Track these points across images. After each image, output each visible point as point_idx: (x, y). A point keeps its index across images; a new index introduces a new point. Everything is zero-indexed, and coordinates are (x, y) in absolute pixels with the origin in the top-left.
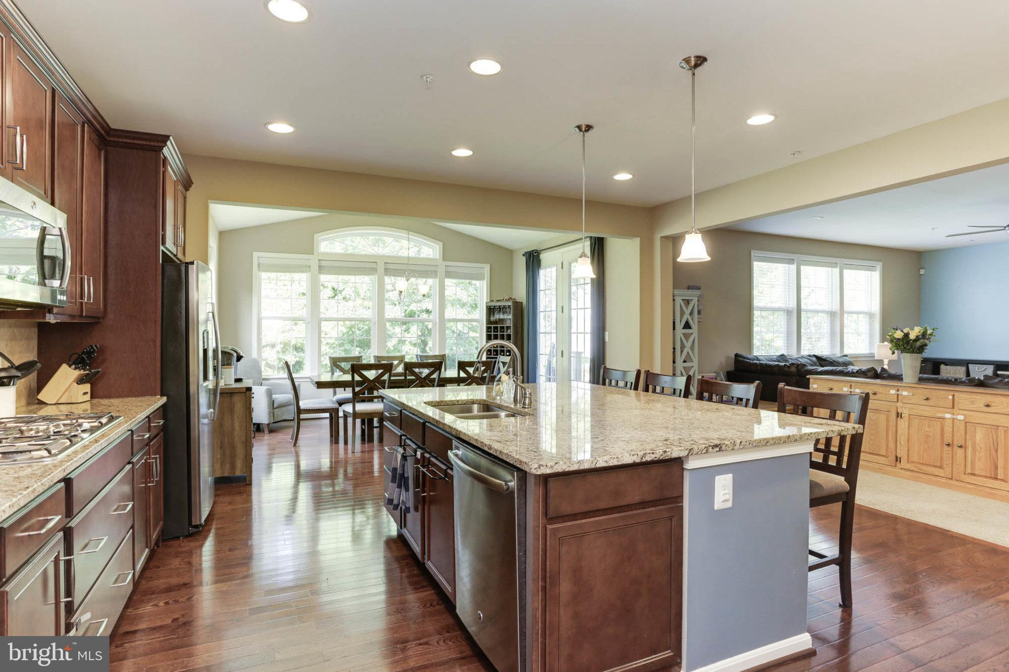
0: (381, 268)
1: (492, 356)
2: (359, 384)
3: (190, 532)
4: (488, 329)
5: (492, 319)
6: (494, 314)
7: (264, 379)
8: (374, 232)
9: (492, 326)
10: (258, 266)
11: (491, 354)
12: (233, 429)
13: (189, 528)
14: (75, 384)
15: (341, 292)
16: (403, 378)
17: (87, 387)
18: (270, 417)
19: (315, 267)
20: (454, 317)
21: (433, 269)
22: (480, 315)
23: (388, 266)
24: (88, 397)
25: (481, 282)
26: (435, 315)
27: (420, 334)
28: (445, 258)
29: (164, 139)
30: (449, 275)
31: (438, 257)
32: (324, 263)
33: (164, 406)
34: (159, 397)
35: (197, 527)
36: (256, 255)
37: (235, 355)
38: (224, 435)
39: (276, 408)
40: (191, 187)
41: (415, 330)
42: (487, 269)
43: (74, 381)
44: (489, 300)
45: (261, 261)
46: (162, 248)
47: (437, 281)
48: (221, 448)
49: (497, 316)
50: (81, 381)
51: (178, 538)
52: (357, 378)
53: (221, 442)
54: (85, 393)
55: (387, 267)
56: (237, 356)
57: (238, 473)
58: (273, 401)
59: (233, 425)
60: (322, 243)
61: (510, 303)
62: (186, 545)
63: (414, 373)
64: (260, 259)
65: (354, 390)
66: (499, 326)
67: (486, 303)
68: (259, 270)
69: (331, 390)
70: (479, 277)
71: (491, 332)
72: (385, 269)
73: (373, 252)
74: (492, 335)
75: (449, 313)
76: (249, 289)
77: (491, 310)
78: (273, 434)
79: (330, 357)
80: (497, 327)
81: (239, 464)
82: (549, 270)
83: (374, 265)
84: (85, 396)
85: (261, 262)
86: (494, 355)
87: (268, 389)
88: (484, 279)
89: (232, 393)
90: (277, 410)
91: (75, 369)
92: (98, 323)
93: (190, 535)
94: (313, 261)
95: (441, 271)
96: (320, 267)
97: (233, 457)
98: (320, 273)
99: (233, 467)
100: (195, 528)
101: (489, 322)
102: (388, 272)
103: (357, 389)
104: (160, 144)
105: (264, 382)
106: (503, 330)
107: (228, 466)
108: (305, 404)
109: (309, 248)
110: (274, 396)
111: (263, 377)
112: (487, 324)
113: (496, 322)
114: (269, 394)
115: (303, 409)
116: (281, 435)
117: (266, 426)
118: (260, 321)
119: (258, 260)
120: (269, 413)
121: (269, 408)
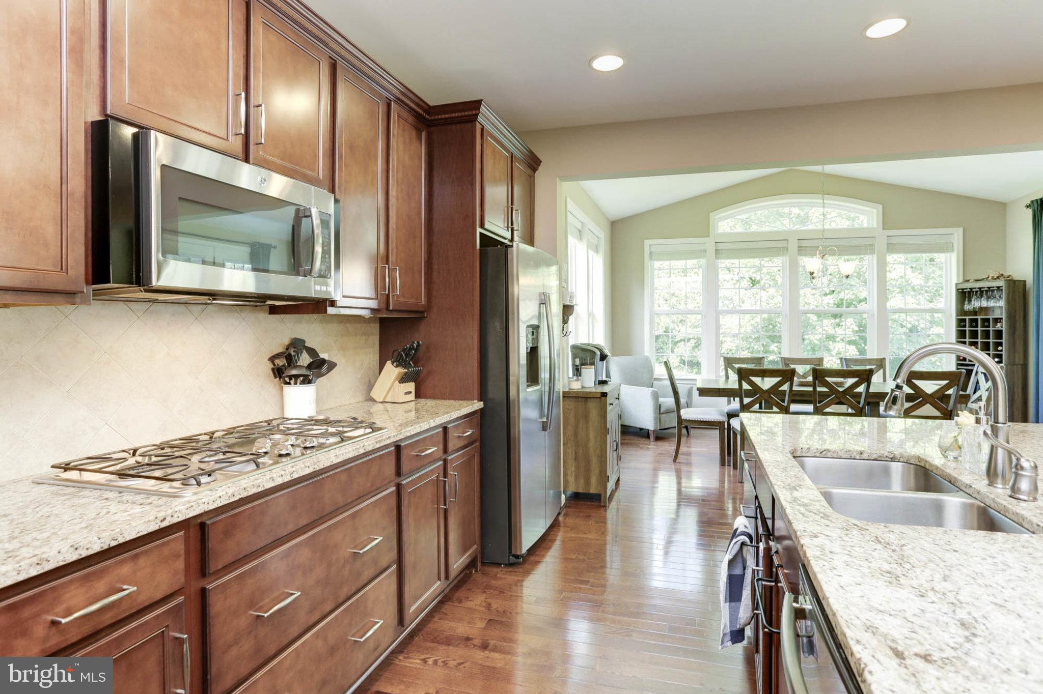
0: (793, 246)
2: (748, 394)
3: (511, 562)
4: (961, 322)
5: (967, 307)
6: (970, 301)
7: (655, 379)
8: (784, 201)
9: (967, 318)
10: (650, 254)
12: (588, 440)
13: (509, 556)
14: (397, 382)
15: (758, 282)
16: (811, 389)
17: (411, 386)
18: (656, 423)
19: (711, 252)
20: (903, 306)
21: (869, 241)
22: (948, 303)
23: (804, 243)
24: (412, 397)
25: (948, 255)
26: (872, 306)
27: (856, 328)
28: (886, 225)
29: (476, 104)
30: (892, 248)
31: (875, 226)
32: (721, 246)
33: (481, 412)
34: (476, 401)
35: (517, 557)
36: (647, 242)
37: (598, 353)
38: (578, 446)
39: (663, 413)
40: (539, 165)
41: (850, 324)
42: (957, 236)
43: (395, 380)
44: (961, 281)
45: (653, 249)
46: (479, 230)
47: (875, 257)
48: (575, 459)
49: (976, 304)
50: (403, 379)
51: (498, 564)
52: (746, 386)
53: (576, 453)
54: (408, 393)
55: (801, 245)
56: (601, 354)
57: (593, 490)
58: (660, 405)
59: (587, 435)
60: (720, 224)
61: (1000, 283)
62: (504, 577)
63: (826, 384)
64: (652, 247)
65: (741, 401)
66: (979, 317)
67: (957, 284)
68: (651, 259)
69: (725, 399)
70: (945, 248)
71: (965, 326)
72: (799, 247)
73: (785, 228)
74: (967, 332)
75: (895, 302)
77: (964, 295)
78: (659, 443)
79: (724, 358)
80: (977, 319)
81: (594, 480)
83: (784, 244)
84: (407, 396)
85: (653, 251)
87: (654, 391)
88: (952, 251)
89: (587, 398)
90: (663, 415)
91: (396, 367)
92: (423, 318)
93: (511, 565)
94: (709, 244)
95: (881, 242)
96: (717, 251)
97: (588, 470)
98: (717, 258)
99: (588, 482)
100: (516, 558)
101: (961, 311)
102: (803, 250)
103: (747, 400)
104: (474, 112)
105: (655, 382)
106: (987, 324)
107: (582, 481)
108: (686, 413)
109: (704, 230)
110: (661, 400)
111: (655, 377)
112: (957, 315)
113: (975, 312)
114: (656, 396)
115: (684, 420)
116: (667, 444)
117: (652, 433)
118: (652, 315)
119: (650, 248)
120: (655, 419)
121: (655, 413)
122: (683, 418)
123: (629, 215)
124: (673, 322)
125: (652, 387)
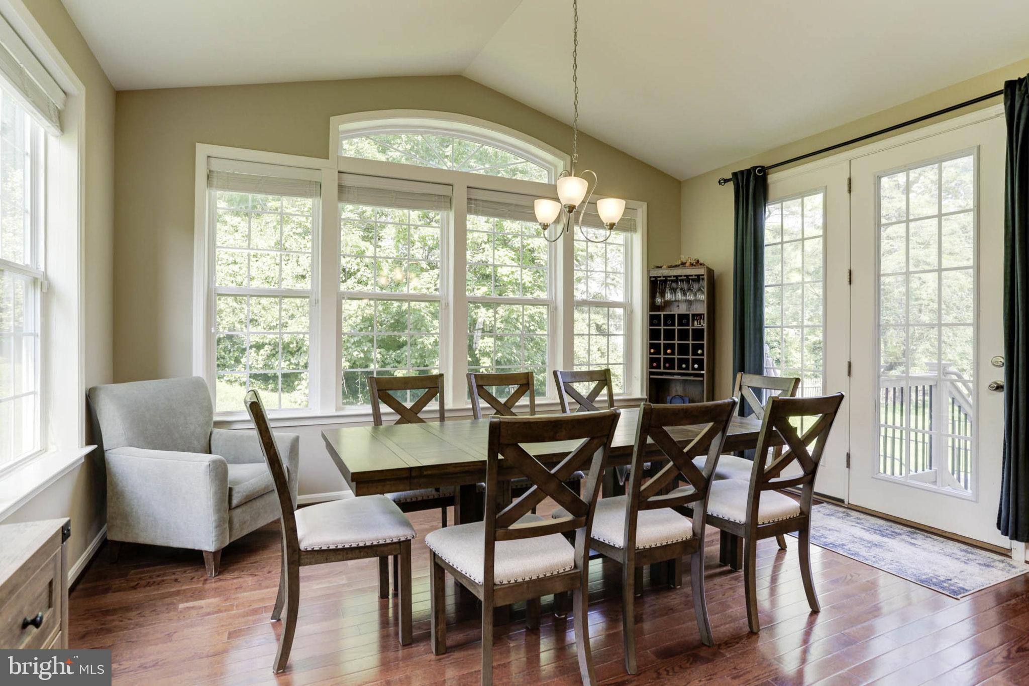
0: (460, 196)
1: (662, 370)
4: (652, 320)
5: (660, 300)
6: (663, 292)
7: (218, 424)
9: (659, 314)
10: (208, 175)
11: (658, 367)
18: (220, 536)
19: (330, 187)
25: (631, 235)
32: (348, 181)
36: (202, 150)
39: (237, 507)
42: (640, 211)
45: (216, 165)
49: (672, 296)
55: (472, 197)
58: (231, 489)
61: (701, 271)
64: (212, 160)
68: (210, 184)
70: (631, 226)
72: (468, 199)
74: (662, 331)
76: (188, 225)
80: (673, 315)
82: (793, 205)
83: (447, 191)
85: (213, 168)
86: (665, 368)
87: (214, 462)
88: (637, 231)
90: (239, 510)
94: (327, 173)
96: (341, 188)
98: (340, 199)
102: (475, 205)
105: (217, 435)
106: (685, 321)
109: (318, 144)
111: (216, 418)
114: (219, 472)
115: (307, 551)
116: (249, 581)
117: (211, 557)
118: (212, 296)
119: (208, 163)
120: (219, 525)
121: (218, 510)
122: (303, 546)
123: (160, 87)
124: (241, 322)
125: (210, 453)
